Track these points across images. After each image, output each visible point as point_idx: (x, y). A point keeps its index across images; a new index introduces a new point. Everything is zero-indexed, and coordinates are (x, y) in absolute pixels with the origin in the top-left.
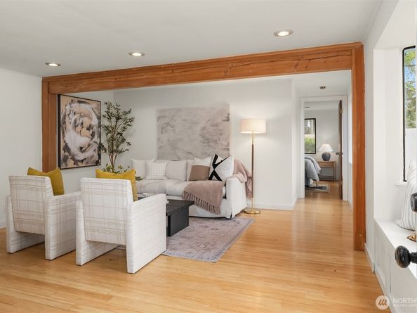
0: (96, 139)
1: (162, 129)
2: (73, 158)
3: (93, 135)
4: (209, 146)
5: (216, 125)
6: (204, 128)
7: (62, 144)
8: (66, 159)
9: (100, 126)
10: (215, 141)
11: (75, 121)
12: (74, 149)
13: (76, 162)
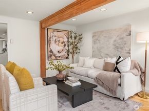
0: (66, 47)
1: (94, 42)
2: (55, 56)
3: (65, 46)
4: (118, 51)
5: (122, 38)
6: (115, 41)
7: (49, 50)
8: (51, 56)
9: (68, 42)
10: (122, 48)
11: (55, 40)
12: (55, 52)
13: (56, 57)
